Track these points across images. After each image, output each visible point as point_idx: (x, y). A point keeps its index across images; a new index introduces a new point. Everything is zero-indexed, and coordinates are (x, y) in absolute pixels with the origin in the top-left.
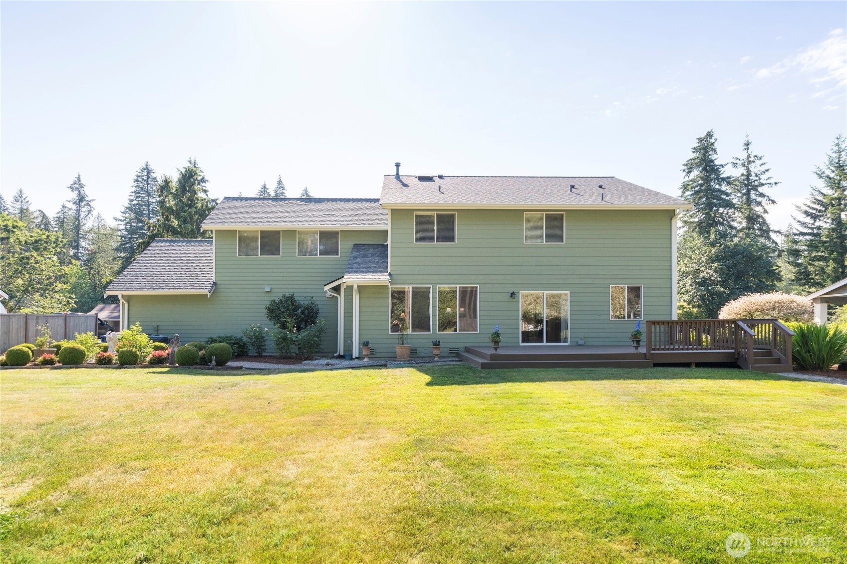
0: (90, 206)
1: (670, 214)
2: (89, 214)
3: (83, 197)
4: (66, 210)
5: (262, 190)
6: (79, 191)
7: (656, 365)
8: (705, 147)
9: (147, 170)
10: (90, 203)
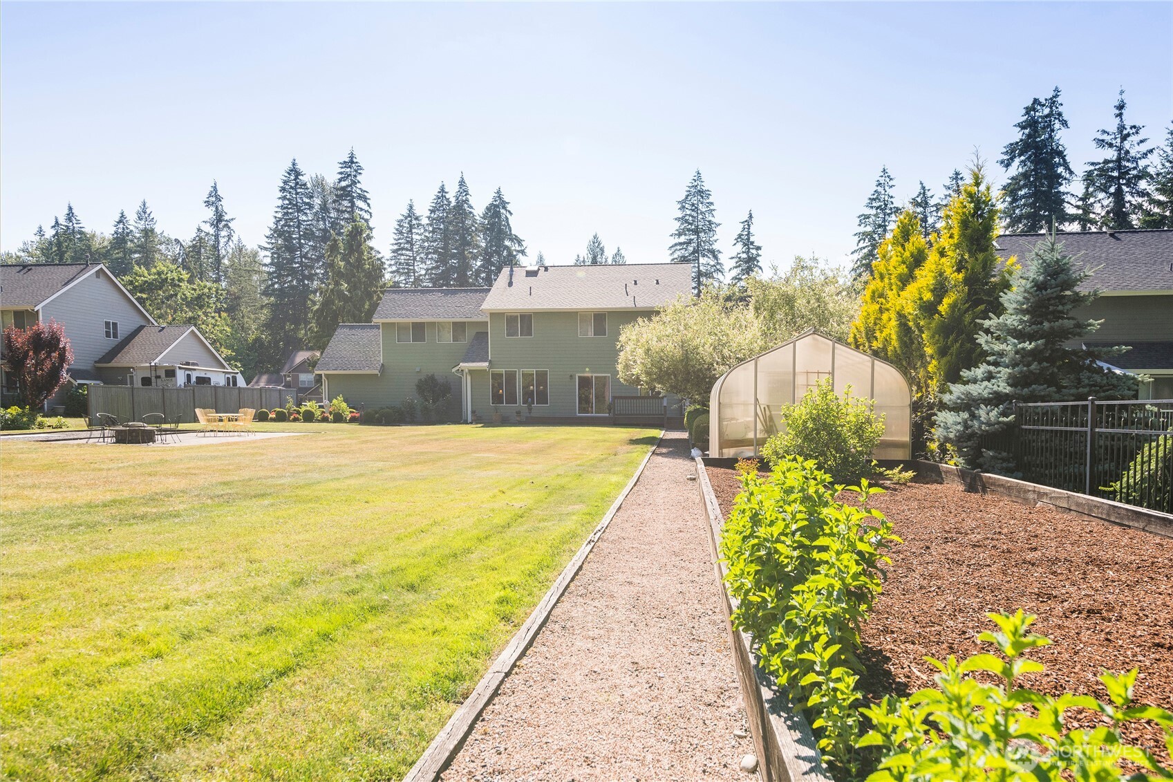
0: (229, 228)
2: (228, 241)
3: (221, 216)
4: (203, 234)
5: (440, 195)
6: (217, 208)
9: (295, 172)
10: (230, 224)
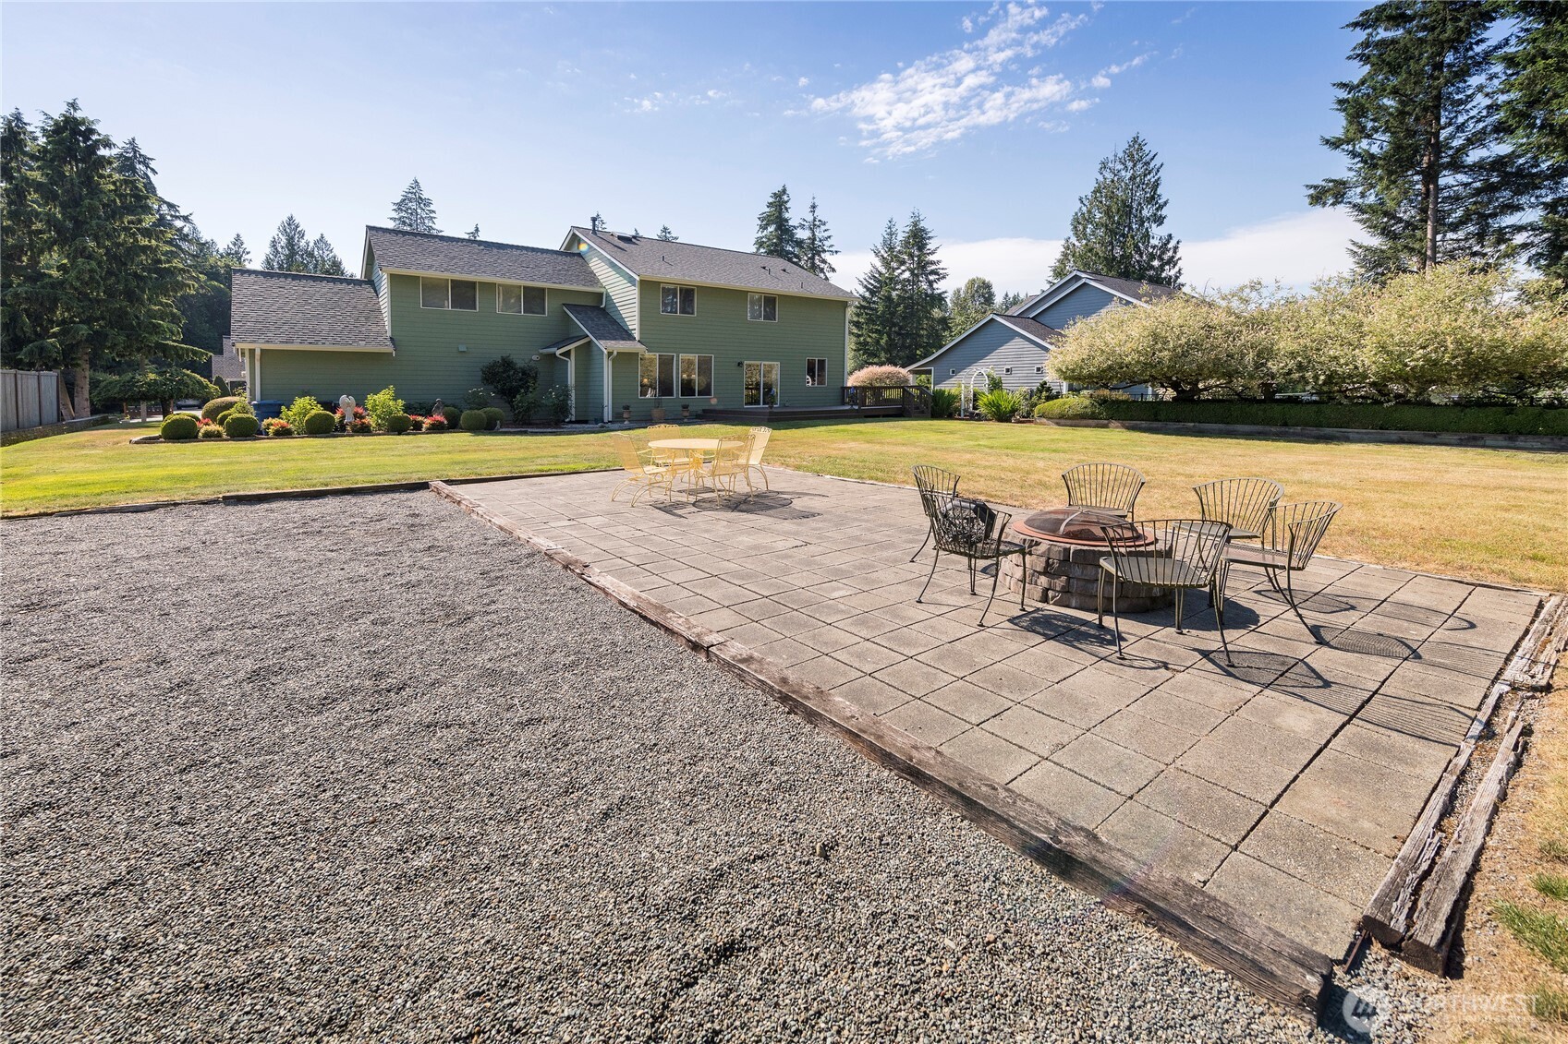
1: (844, 305)
7: (866, 417)
8: (779, 202)
